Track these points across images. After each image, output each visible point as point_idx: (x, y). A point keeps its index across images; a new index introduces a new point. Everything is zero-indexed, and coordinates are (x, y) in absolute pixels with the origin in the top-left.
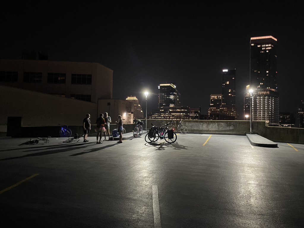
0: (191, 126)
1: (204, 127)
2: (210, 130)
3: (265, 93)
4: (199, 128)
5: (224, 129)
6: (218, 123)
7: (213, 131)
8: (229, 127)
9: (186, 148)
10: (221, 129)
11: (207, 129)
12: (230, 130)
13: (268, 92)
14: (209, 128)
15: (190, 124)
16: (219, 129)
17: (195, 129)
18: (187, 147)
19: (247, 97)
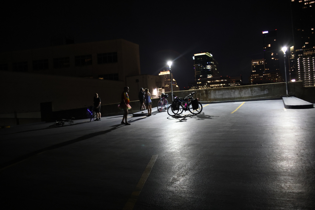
0: (222, 94)
1: (236, 94)
2: (243, 97)
4: (231, 96)
5: (258, 94)
6: (251, 88)
7: (246, 97)
8: (263, 92)
9: (211, 117)
10: (254, 94)
11: (240, 96)
12: (264, 95)
14: (242, 95)
15: (221, 93)
16: (253, 95)
17: (227, 97)
18: (213, 116)
19: (292, 60)
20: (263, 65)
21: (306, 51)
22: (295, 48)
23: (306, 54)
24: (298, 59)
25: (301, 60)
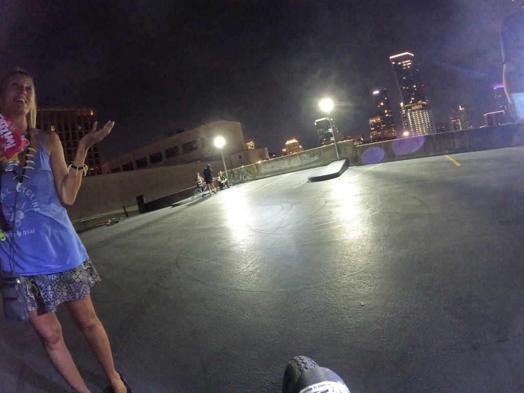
0: (272, 167)
1: (286, 165)
2: (294, 167)
3: (418, 107)
4: (281, 167)
5: (308, 162)
6: (300, 156)
7: (297, 167)
8: (313, 158)
12: (315, 162)
13: (421, 106)
14: (291, 165)
16: (303, 163)
19: (404, 115)
20: (380, 122)
21: (414, 106)
22: (404, 104)
23: (414, 108)
24: (408, 114)
25: (411, 114)
